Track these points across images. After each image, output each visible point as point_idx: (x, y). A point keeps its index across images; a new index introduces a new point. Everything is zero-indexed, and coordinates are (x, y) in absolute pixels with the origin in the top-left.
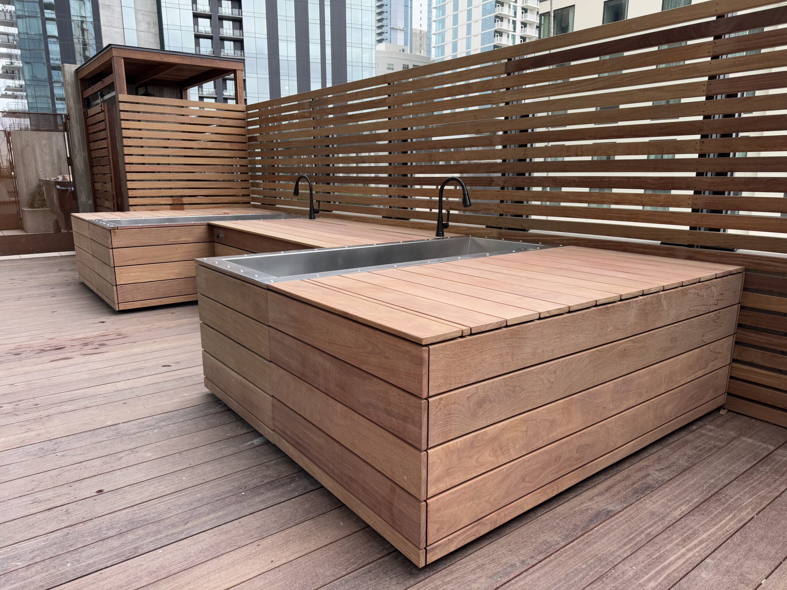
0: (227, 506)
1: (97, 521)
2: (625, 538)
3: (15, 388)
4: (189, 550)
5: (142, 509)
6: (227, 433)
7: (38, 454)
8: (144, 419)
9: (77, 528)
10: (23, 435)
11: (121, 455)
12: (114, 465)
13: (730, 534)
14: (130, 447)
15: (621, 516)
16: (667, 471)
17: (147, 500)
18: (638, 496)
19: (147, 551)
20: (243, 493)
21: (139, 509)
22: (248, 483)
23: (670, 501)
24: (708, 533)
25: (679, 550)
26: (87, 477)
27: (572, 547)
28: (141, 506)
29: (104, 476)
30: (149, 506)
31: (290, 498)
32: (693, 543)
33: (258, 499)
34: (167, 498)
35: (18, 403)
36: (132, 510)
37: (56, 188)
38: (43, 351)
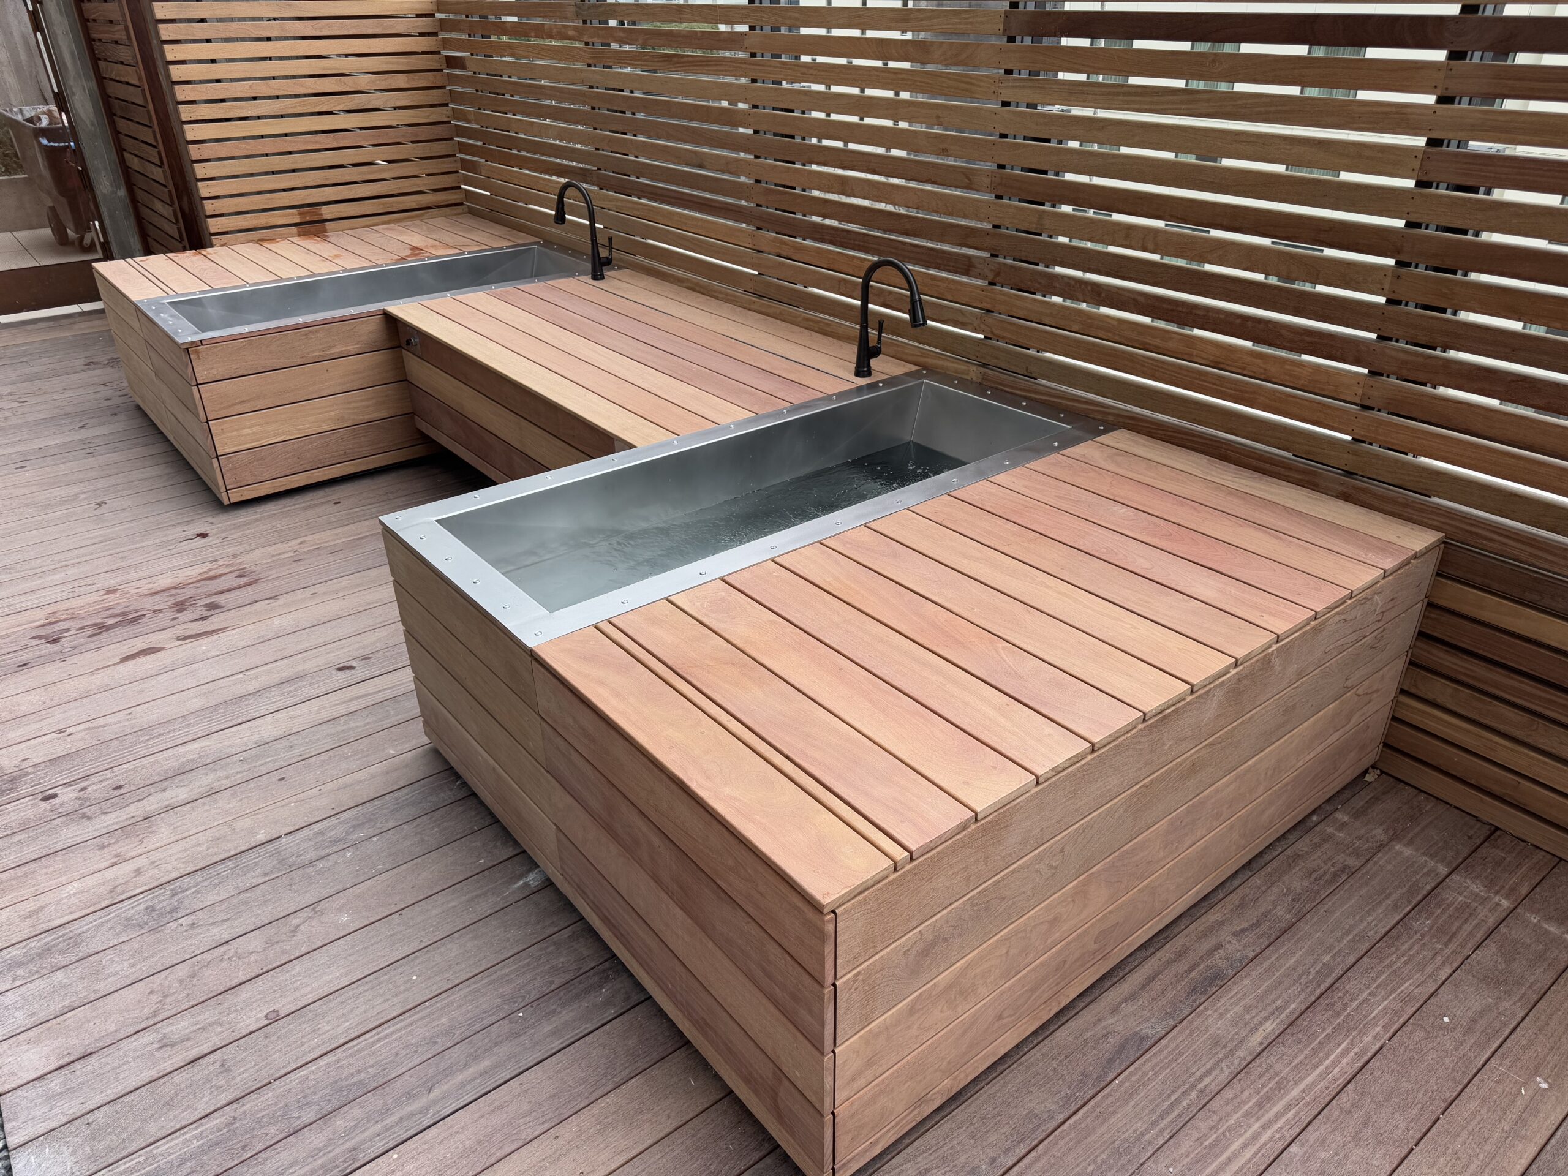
0: (496, 1044)
1: (279, 1087)
2: (1164, 1101)
3: (69, 739)
4: (443, 1152)
5: (351, 1056)
6: (479, 858)
7: (146, 923)
8: (325, 822)
9: (248, 1105)
10: (110, 874)
11: (295, 921)
12: (288, 947)
13: (1338, 1085)
14: (309, 898)
15: (1161, 1050)
16: (1252, 935)
17: (357, 1034)
18: (1194, 1001)
19: (373, 1156)
20: (521, 1014)
21: (347, 1057)
22: (528, 988)
23: (1248, 1009)
24: (1302, 1086)
25: (1249, 1126)
26: (244, 979)
27: (1074, 1126)
28: (348, 1049)
29: (273, 976)
30: (363, 1049)
31: (603, 1022)
32: (1275, 1110)
33: (547, 1028)
34: (391, 1030)
35: (84, 784)
36: (334, 1059)
37: (40, 144)
38: (102, 628)
